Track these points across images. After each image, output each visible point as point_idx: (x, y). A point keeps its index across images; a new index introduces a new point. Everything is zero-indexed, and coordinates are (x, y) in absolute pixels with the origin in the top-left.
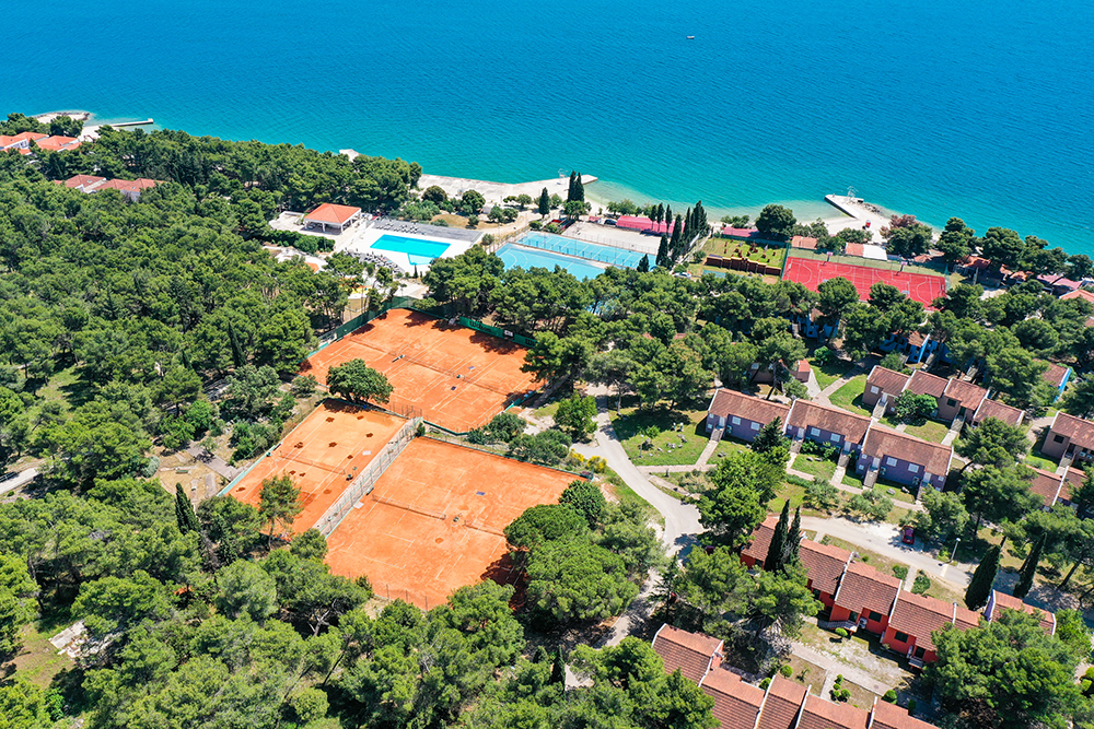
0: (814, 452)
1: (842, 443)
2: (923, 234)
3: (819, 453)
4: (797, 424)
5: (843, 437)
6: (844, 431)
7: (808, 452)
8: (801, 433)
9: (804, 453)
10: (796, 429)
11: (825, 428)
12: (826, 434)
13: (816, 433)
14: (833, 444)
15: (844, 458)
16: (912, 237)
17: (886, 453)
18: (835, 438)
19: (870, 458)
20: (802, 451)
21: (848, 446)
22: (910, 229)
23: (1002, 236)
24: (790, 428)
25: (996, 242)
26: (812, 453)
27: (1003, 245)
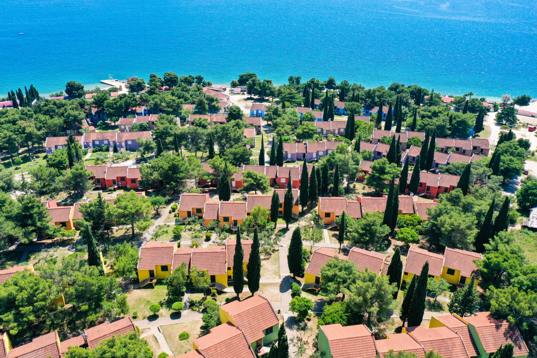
0: (99, 151)
1: (109, 144)
2: (141, 81)
3: (101, 150)
4: (88, 141)
5: (108, 140)
6: (108, 138)
7: (96, 151)
8: (91, 144)
9: (95, 152)
10: (88, 143)
11: (100, 139)
12: (101, 141)
13: (97, 143)
14: (105, 145)
15: (111, 149)
16: (136, 83)
17: (126, 139)
18: (106, 142)
19: (120, 143)
20: (93, 152)
21: (111, 143)
22: (135, 81)
23: (169, 75)
24: (85, 144)
25: (167, 77)
26: (97, 151)
27: (170, 77)
